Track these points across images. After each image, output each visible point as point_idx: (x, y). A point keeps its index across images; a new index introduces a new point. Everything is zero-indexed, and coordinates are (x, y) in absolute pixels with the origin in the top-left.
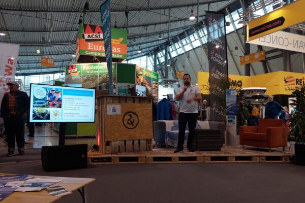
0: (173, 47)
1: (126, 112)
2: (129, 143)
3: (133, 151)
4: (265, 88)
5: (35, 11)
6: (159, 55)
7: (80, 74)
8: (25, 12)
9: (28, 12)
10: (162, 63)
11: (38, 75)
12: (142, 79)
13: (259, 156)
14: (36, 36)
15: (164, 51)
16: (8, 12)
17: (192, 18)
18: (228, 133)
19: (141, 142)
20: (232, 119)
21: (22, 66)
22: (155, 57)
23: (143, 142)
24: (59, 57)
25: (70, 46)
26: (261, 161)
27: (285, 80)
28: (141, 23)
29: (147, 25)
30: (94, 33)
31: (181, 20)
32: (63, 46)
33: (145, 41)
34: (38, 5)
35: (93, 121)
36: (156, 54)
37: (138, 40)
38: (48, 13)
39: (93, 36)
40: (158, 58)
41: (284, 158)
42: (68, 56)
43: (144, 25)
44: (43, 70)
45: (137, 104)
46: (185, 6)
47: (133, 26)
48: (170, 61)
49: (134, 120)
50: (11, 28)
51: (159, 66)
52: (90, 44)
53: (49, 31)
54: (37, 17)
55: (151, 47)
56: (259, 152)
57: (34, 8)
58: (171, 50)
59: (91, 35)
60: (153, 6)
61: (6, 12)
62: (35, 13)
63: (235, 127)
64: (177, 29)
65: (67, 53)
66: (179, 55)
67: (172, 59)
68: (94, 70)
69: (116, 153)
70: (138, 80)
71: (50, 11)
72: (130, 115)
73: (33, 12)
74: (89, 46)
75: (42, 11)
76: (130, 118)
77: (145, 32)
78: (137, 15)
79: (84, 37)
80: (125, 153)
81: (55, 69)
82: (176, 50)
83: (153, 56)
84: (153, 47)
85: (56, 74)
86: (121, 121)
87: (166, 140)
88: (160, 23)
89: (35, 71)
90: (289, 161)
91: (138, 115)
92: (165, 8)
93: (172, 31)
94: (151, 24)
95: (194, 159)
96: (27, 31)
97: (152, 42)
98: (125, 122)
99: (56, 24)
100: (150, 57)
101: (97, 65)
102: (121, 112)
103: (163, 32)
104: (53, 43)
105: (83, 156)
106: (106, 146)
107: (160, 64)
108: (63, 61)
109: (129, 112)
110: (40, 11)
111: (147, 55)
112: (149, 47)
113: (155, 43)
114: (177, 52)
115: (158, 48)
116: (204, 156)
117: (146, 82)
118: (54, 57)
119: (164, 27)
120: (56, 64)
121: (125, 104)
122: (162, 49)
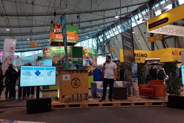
0: (108, 33)
1: (74, 78)
2: (75, 96)
3: (78, 100)
4: (159, 59)
5: (26, 16)
6: (100, 37)
7: (51, 53)
8: (21, 17)
9: (22, 17)
10: (101, 42)
11: (29, 52)
12: (87, 55)
13: (148, 103)
14: (27, 30)
15: (102, 35)
16: (11, 17)
17: (117, 17)
18: (133, 88)
19: (82, 95)
20: (135, 80)
21: (19, 46)
22: (97, 39)
23: (83, 96)
24: (41, 41)
25: (47, 35)
26: (150, 105)
27: (173, 53)
28: (88, 20)
29: (91, 21)
30: (59, 29)
31: (112, 17)
32: (43, 35)
33: (91, 30)
34: (28, 13)
35: (55, 84)
36: (97, 37)
37: (87, 30)
38: (34, 17)
39: (59, 31)
40: (99, 39)
41: (163, 103)
42: (46, 40)
43: (89, 21)
44: (32, 49)
45: (79, 74)
46: (113, 9)
47: (83, 22)
48: (106, 41)
49: (77, 83)
50: (13, 26)
51: (99, 44)
52: (57, 35)
53: (35, 27)
54: (27, 19)
55: (94, 33)
56: (149, 100)
57: (26, 14)
58: (106, 34)
59: (57, 30)
60: (94, 10)
61: (9, 17)
62: (26, 17)
63: (137, 84)
64: (110, 22)
65: (45, 39)
66: (111, 37)
67: (107, 40)
68: (59, 51)
69: (68, 102)
70: (84, 56)
71: (35, 16)
72: (75, 80)
73: (25, 17)
74: (57, 36)
75: (30, 16)
76: (76, 82)
77: (90, 25)
78: (85, 15)
79: (53, 32)
80: (73, 102)
81: (38, 48)
82: (109, 35)
83: (96, 38)
84: (96, 33)
85: (39, 51)
86: (70, 84)
87: (97, 93)
88: (99, 20)
89: (27, 49)
90: (166, 105)
91: (80, 80)
92: (101, 11)
93: (106, 23)
94: (93, 21)
95: (111, 105)
96: (22, 27)
97: (95, 30)
98: (73, 85)
99: (38, 23)
100: (94, 39)
101: (61, 48)
102: (70, 79)
103: (101, 24)
104: (37, 33)
105: (49, 105)
106: (62, 98)
107: (100, 43)
108: (43, 43)
109: (75, 79)
110: (29, 16)
111: (93, 37)
112: (93, 33)
113: (96, 31)
114: (110, 36)
115: (99, 33)
116: (117, 103)
117: (89, 57)
118: (38, 41)
119: (102, 21)
120: (39, 45)
121: (73, 74)
122: (101, 34)
